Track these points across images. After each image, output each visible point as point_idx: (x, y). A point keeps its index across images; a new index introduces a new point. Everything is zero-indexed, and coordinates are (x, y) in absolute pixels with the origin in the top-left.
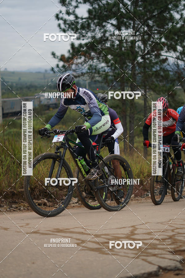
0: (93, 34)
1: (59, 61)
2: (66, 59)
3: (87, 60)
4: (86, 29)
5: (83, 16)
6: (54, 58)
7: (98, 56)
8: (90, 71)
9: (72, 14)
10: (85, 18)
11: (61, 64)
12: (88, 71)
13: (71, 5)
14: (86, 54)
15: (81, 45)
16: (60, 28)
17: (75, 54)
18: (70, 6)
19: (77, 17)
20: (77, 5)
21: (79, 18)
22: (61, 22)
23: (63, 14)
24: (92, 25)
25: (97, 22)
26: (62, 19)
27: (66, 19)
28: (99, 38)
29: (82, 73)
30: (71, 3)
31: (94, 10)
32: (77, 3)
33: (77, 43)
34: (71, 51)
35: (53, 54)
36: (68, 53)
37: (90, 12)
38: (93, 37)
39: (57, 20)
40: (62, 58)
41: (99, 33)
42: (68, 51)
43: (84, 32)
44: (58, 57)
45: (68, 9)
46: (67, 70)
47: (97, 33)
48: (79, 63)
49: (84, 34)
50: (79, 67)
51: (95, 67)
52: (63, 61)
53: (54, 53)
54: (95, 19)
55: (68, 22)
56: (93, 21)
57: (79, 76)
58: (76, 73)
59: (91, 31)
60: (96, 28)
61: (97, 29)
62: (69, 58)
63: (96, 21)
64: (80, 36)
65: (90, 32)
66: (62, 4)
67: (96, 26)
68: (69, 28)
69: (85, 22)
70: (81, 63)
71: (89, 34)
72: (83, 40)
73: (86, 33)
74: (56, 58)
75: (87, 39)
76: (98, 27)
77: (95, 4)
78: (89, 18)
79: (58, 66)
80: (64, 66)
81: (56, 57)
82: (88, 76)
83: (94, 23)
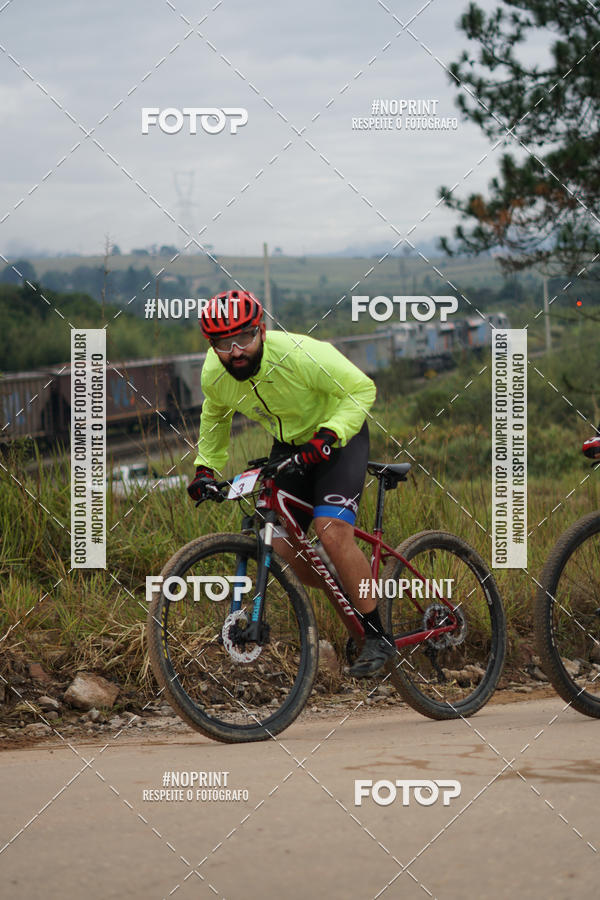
0: (573, 122)
1: (464, 217)
2: (485, 208)
3: (556, 210)
4: (550, 109)
5: (536, 67)
6: (447, 208)
7: (592, 194)
8: (568, 245)
9: (501, 62)
10: (544, 75)
11: (471, 224)
12: (562, 245)
13: (499, 34)
14: (551, 190)
15: (532, 162)
16: (465, 110)
17: (514, 191)
18: (495, 36)
19: (517, 72)
20: (519, 31)
21: (525, 74)
22: (467, 89)
23: (472, 63)
24: (568, 95)
25: (585, 85)
26: (469, 79)
27: (484, 81)
28: (593, 136)
29: (540, 253)
30: (498, 28)
31: (572, 46)
32: (518, 25)
33: (520, 155)
34: (502, 183)
35: (446, 195)
36: (490, 188)
37: (559, 51)
38: (572, 135)
39: (454, 84)
40: (474, 207)
41: (592, 118)
42: (491, 182)
43: (542, 117)
44: (459, 203)
45: (490, 46)
46: (489, 243)
47: (587, 121)
48: (529, 220)
49: (543, 126)
50: (528, 232)
51: (582, 231)
52: (476, 216)
53: (446, 192)
54: (579, 75)
55: (488, 90)
56: (573, 81)
57: (529, 263)
58: (523, 254)
59: (567, 114)
60: (581, 105)
61: (585, 107)
62: (495, 205)
63: (581, 81)
64: (529, 132)
65: (562, 117)
66: (469, 31)
67: (582, 98)
68: (492, 107)
69: (546, 85)
70: (537, 220)
71: (561, 125)
72: (540, 144)
73: (549, 121)
74: (453, 207)
75: (554, 141)
76: (588, 99)
77: (577, 24)
78: (558, 72)
79: (459, 232)
80: (479, 233)
81: (454, 204)
82: (562, 261)
83: (575, 89)
